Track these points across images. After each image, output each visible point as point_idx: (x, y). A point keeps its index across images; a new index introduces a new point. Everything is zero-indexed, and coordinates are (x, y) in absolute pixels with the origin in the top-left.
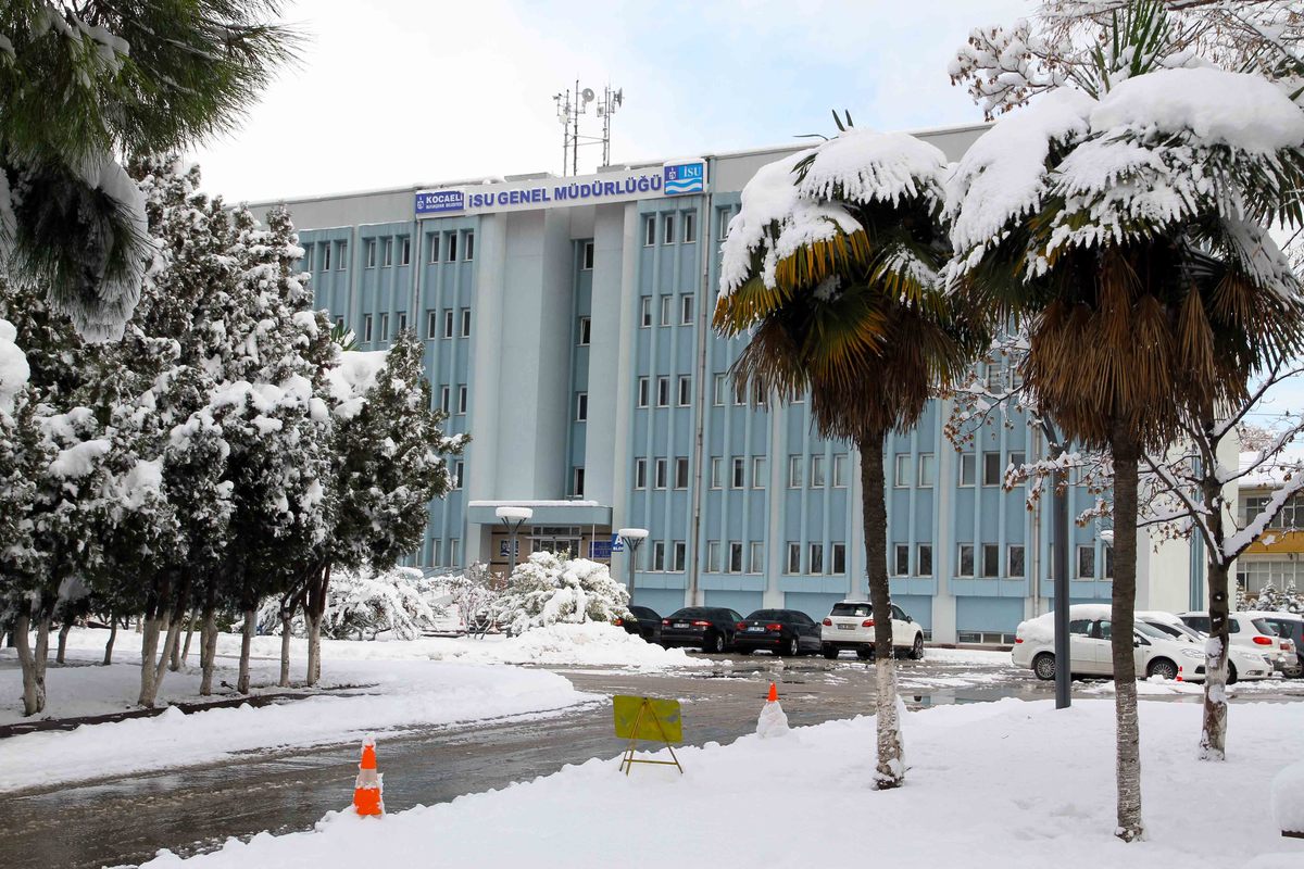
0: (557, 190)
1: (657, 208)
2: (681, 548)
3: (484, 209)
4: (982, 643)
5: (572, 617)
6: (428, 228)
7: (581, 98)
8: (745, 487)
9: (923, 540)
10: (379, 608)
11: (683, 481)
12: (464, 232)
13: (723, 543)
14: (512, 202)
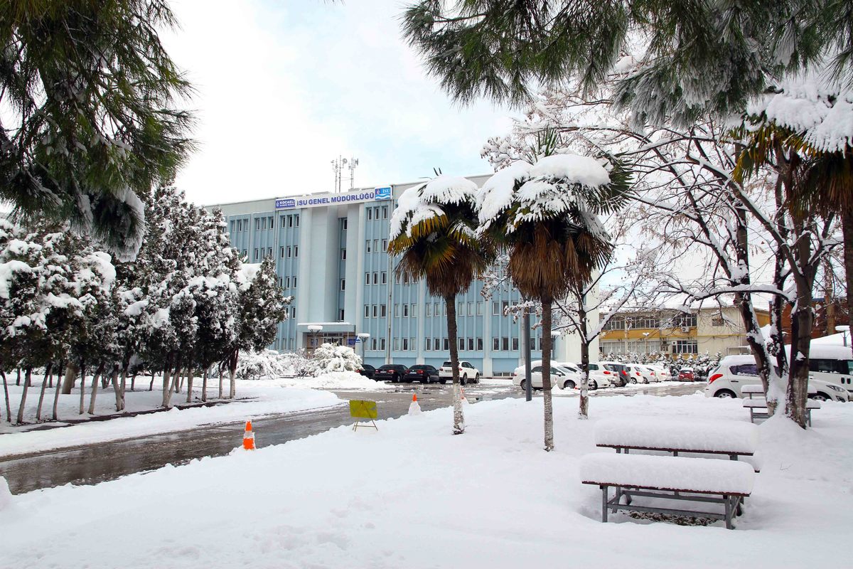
0: (332, 198)
1: (372, 205)
2: (383, 341)
3: (303, 206)
4: (502, 377)
5: (339, 369)
6: (280, 214)
7: (342, 162)
8: (409, 316)
9: (479, 336)
10: (261, 367)
11: (384, 314)
12: (295, 215)
13: (400, 338)
14: (314, 203)
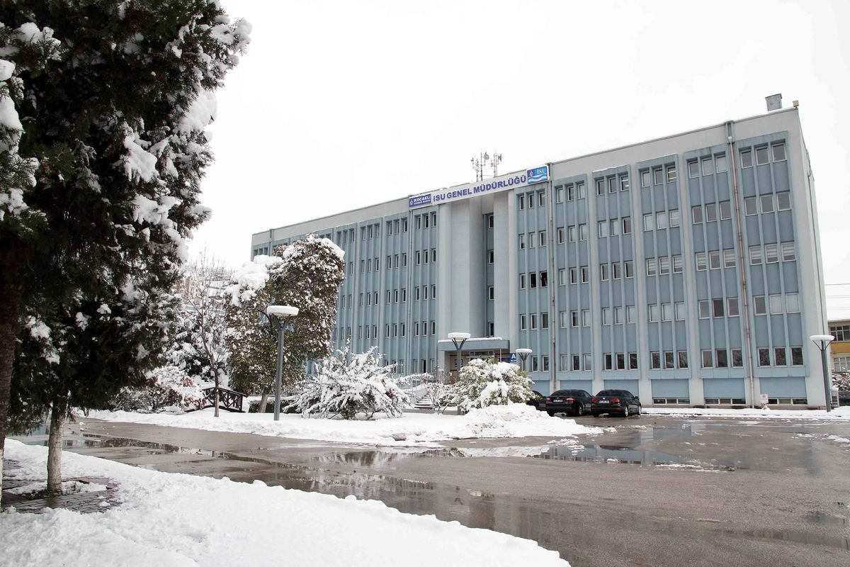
0: (475, 188)
1: (524, 191)
2: (546, 359)
3: (441, 202)
4: (719, 404)
5: (499, 400)
6: (415, 213)
7: (483, 159)
8: (579, 326)
9: (682, 349)
11: (545, 325)
12: (432, 213)
13: (568, 356)
14: (454, 197)
